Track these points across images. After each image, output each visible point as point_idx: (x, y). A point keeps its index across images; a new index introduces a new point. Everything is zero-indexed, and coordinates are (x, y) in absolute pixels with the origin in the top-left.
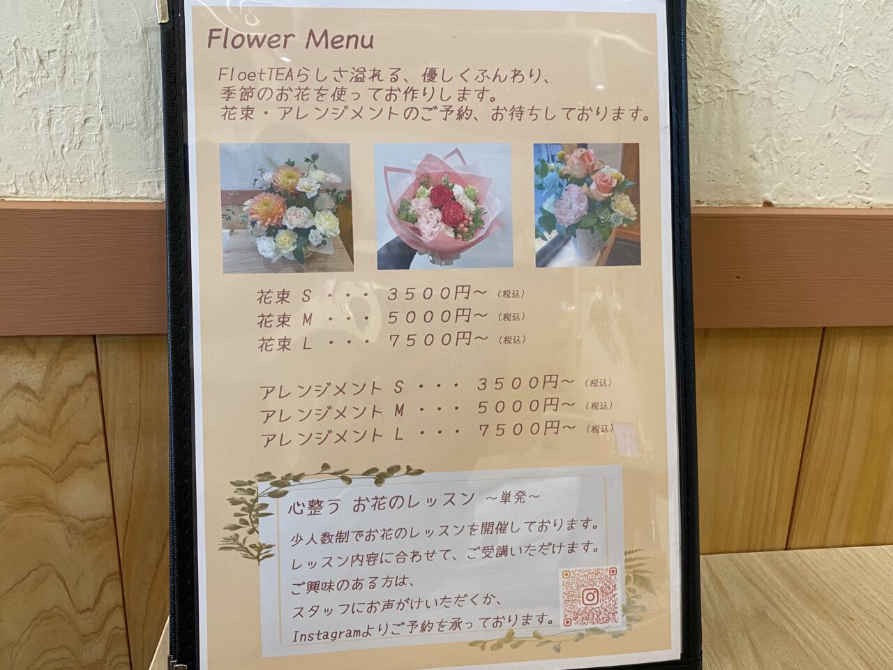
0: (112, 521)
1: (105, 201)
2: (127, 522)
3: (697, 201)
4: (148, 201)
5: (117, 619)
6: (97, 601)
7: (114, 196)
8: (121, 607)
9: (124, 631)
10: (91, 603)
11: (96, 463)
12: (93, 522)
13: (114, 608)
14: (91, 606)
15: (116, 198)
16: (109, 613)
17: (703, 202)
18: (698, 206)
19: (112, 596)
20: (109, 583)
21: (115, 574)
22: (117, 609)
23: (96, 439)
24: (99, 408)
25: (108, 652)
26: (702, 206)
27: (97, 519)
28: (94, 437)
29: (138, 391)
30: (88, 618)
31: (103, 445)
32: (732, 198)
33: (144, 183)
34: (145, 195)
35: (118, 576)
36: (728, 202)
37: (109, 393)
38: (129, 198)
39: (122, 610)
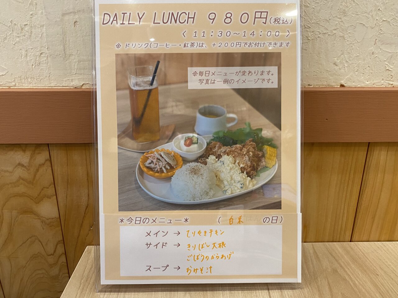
0: (59, 220)
1: (50, 88)
2: (65, 220)
3: (309, 85)
4: (68, 88)
5: (63, 259)
6: (55, 251)
7: (54, 86)
8: (64, 254)
9: (66, 264)
10: (52, 252)
11: (51, 196)
12: (51, 220)
13: (62, 254)
14: (53, 253)
15: (55, 86)
16: (60, 256)
17: (311, 85)
18: (309, 87)
19: (60, 250)
20: (59, 244)
21: (61, 241)
22: (63, 255)
23: (51, 186)
24: (52, 174)
25: (60, 272)
26: (311, 87)
27: (53, 218)
28: (50, 185)
29: (67, 167)
30: (52, 258)
31: (54, 189)
32: (325, 83)
33: (66, 80)
34: (66, 85)
35: (63, 242)
36: (323, 85)
37: (55, 168)
38: (60, 86)
39: (65, 255)
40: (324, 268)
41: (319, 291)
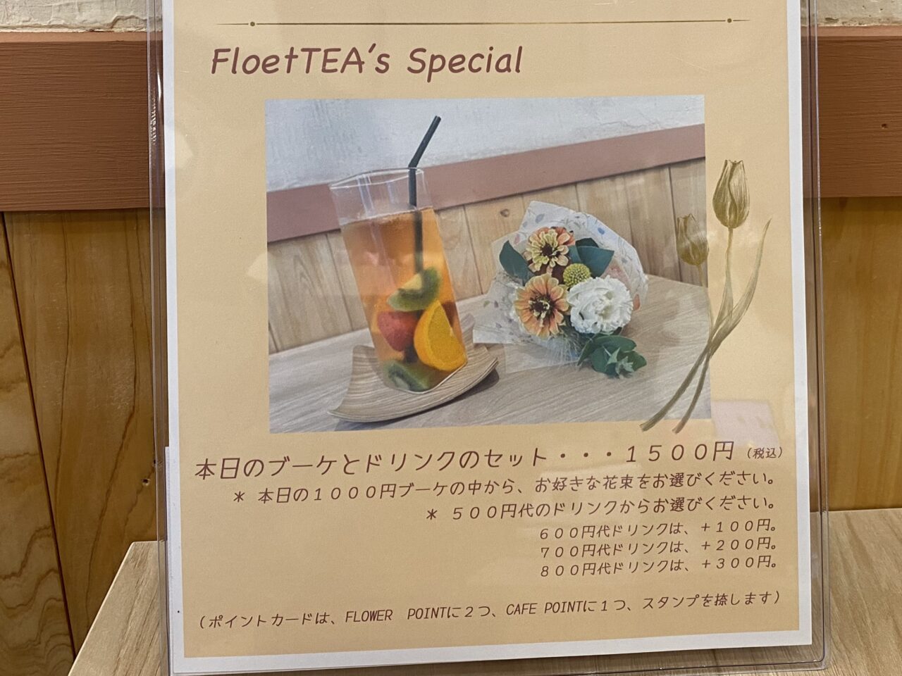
0: (38, 461)
1: (9, 31)
2: (59, 460)
3: (827, 19)
4: (65, 30)
5: (52, 587)
6: (24, 564)
7: (20, 24)
8: (55, 572)
9: (62, 603)
10: (16, 566)
11: (13, 382)
12: (14, 459)
13: (48, 573)
14: (17, 570)
15: (23, 27)
16: (41, 580)
17: (836, 21)
18: (828, 25)
19: (44, 557)
20: (38, 540)
21: (46, 528)
22: (52, 573)
23: (12, 350)
24: (13, 309)
25: (42, 631)
26: (835, 25)
27: (18, 456)
28: (8, 349)
29: (63, 286)
30: (14, 585)
31: (21, 359)
32: (878, 14)
33: (60, 6)
34: (62, 22)
35: (50, 531)
36: (871, 20)
37: (26, 289)
38: (40, 27)
39: (58, 575)
40: (884, 585)
41: (869, 654)
